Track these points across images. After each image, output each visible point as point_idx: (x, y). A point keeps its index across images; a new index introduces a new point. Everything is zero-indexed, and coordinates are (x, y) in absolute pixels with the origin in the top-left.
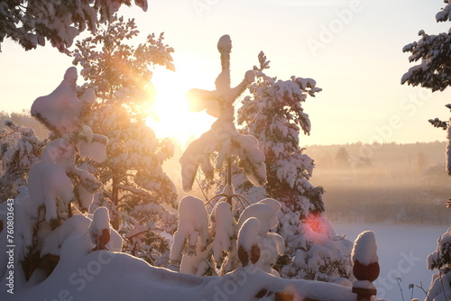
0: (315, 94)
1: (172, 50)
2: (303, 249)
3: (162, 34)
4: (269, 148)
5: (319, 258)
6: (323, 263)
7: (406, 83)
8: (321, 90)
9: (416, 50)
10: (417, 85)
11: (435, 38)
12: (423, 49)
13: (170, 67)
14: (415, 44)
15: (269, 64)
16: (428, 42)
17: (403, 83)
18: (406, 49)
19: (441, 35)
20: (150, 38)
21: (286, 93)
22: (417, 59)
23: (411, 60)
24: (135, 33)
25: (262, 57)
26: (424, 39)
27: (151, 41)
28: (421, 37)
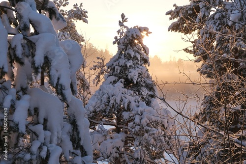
0: (149, 34)
1: (87, 12)
2: (139, 114)
3: (81, 4)
4: (125, 63)
5: (146, 119)
6: (148, 122)
7: (171, 30)
8: (151, 33)
9: (172, 14)
10: (177, 31)
11: (182, 8)
12: (176, 14)
13: (85, 21)
14: (171, 11)
15: (127, 20)
16: (178, 10)
17: (169, 31)
18: (167, 14)
19: (184, 6)
20: (75, 6)
21: (132, 35)
22: (174, 18)
23: (171, 19)
24: (67, 4)
25: (123, 16)
26: (176, 8)
27: (76, 8)
28: (175, 7)
